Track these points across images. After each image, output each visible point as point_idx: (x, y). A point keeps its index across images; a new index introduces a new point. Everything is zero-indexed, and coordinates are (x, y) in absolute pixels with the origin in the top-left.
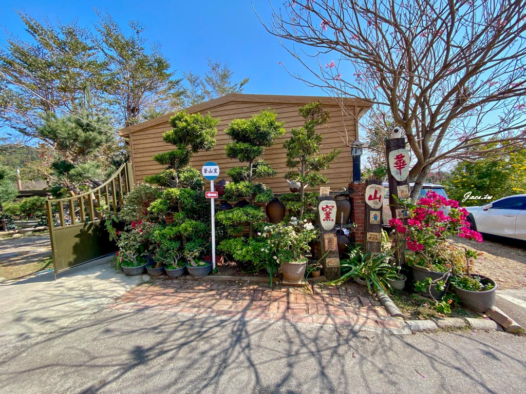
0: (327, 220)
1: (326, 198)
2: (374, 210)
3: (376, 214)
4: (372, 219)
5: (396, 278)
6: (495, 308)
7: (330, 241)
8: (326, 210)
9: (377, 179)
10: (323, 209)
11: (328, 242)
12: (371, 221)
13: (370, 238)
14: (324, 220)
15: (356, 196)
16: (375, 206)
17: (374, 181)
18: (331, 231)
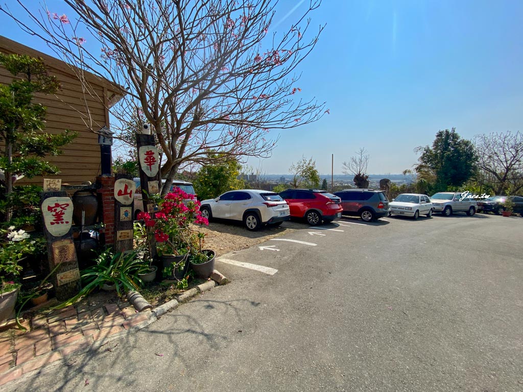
0: (58, 223)
1: (56, 194)
2: (125, 206)
3: (127, 211)
4: (122, 216)
5: (147, 271)
6: (215, 271)
7: (63, 250)
8: (55, 210)
9: (127, 173)
10: (50, 209)
11: (60, 252)
12: (121, 219)
13: (120, 237)
14: (52, 224)
15: (105, 191)
16: (126, 201)
17: (124, 175)
18: (65, 237)
